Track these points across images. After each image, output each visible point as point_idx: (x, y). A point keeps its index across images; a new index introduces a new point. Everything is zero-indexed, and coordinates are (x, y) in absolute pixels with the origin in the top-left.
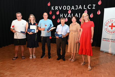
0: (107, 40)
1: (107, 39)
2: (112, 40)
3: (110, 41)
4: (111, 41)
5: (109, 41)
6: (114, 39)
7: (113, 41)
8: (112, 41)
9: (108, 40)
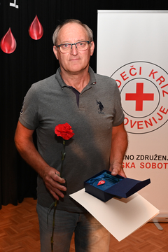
2: (147, 157)
3: (137, 163)
4: (142, 166)
5: (133, 165)
6: (152, 154)
7: (151, 162)
8: (145, 161)
9: (127, 161)
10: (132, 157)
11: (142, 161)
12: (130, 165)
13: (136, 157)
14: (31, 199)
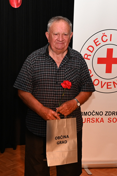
0: (91, 117)
1: (92, 114)
2: (114, 113)
3: (106, 118)
4: (110, 121)
5: (102, 120)
8: (112, 117)
9: (97, 117)
10: (101, 113)
11: (109, 116)
12: (99, 120)
13: (104, 113)
14: (11, 150)
